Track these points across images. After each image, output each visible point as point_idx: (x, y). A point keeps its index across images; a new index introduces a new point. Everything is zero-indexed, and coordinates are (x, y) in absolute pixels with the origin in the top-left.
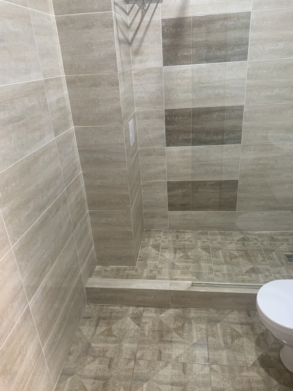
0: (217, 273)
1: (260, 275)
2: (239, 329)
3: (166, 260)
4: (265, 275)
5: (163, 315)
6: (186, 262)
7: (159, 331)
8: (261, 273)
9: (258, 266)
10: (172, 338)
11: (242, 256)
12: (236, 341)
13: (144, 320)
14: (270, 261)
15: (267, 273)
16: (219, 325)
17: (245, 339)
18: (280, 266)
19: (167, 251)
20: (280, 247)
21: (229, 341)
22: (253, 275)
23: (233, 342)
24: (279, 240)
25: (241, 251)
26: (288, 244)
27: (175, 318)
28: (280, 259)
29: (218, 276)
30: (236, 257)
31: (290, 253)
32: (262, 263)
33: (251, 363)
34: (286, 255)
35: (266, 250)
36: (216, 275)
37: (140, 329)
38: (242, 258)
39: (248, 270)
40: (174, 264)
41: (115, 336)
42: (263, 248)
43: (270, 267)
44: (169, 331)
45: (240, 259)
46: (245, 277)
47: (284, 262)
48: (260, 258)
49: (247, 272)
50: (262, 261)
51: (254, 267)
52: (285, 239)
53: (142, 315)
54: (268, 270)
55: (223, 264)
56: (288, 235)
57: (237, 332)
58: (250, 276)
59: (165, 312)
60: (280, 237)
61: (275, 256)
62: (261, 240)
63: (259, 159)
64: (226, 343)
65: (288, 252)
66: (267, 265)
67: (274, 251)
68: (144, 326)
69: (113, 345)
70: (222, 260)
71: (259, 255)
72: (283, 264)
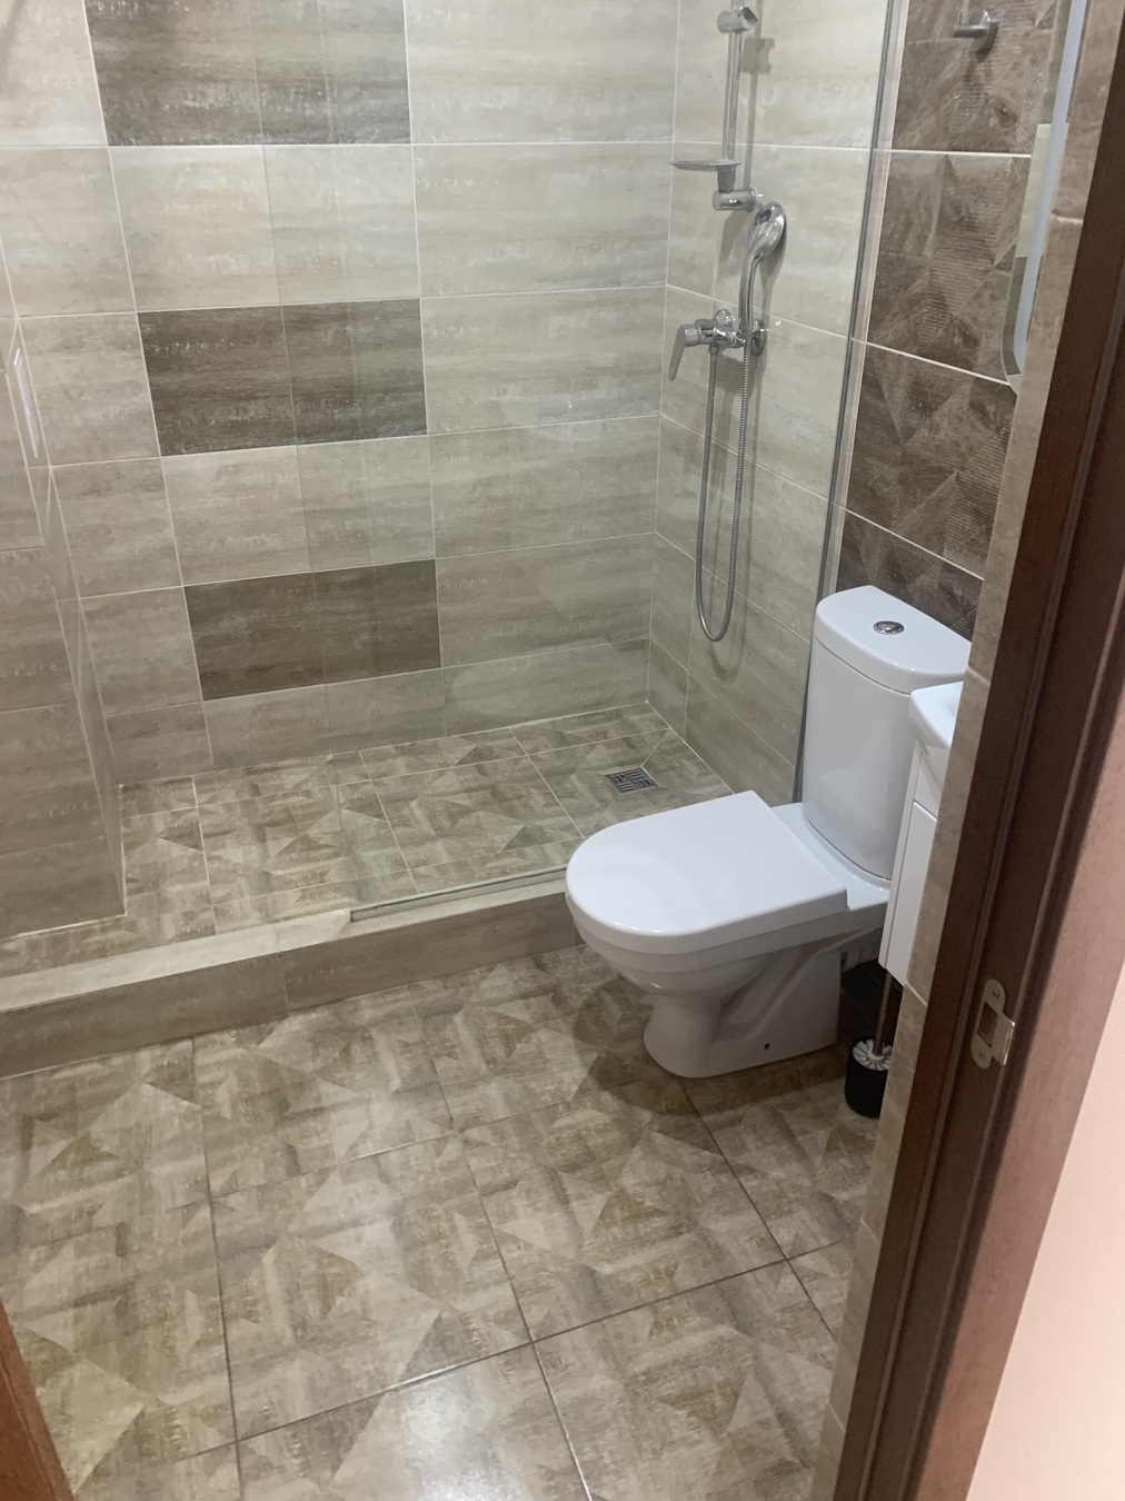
0: (422, 870)
1: (548, 847)
2: (519, 1012)
3: (235, 871)
4: (563, 844)
5: (266, 1044)
6: (309, 860)
7: (270, 1093)
8: (550, 840)
9: (539, 823)
10: (319, 1098)
11: (484, 805)
12: (518, 1046)
13: (203, 1079)
14: (568, 801)
15: (569, 837)
16: (458, 1019)
17: (543, 1035)
18: (598, 809)
19: (229, 840)
20: (589, 757)
21: (500, 1052)
22: (528, 850)
23: (510, 1051)
24: (578, 740)
25: (476, 790)
26: (608, 746)
27: (311, 1040)
28: (593, 789)
29: (425, 877)
30: (466, 811)
31: (618, 770)
32: (547, 811)
33: (575, 1089)
34: (608, 776)
35: (549, 774)
36: (416, 876)
37: (198, 1108)
38: (485, 809)
39: (512, 842)
40: (267, 874)
41: (110, 1156)
42: (541, 771)
43: (573, 817)
44: (302, 1084)
45: (481, 814)
46: (507, 861)
47: (608, 796)
48: (538, 799)
49: (508, 847)
50: (545, 806)
51: (528, 827)
52: (597, 733)
53: (193, 1065)
54: (569, 828)
55: (433, 839)
56: (603, 721)
57: (516, 1021)
58: (522, 855)
59: (274, 1033)
60: (582, 729)
61: (580, 786)
62: (529, 746)
63: (490, 482)
64: (491, 1061)
65: (611, 766)
66: (562, 814)
67: (571, 771)
68: (212, 1094)
69: (111, 1187)
70: (427, 828)
71: (533, 791)
72: (605, 803)
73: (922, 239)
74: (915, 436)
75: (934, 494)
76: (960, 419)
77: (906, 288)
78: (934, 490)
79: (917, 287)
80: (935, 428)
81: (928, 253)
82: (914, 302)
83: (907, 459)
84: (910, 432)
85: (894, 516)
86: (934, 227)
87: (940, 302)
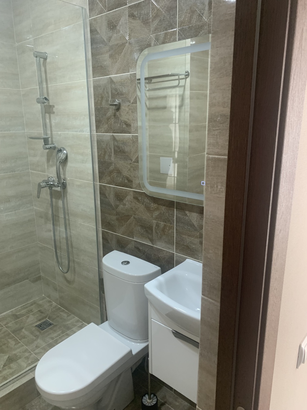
73: (110, 156)
74: (119, 207)
75: (128, 222)
76: (131, 202)
77: (108, 168)
78: (128, 221)
79: (111, 168)
80: (125, 205)
81: (113, 159)
82: (111, 172)
83: (118, 214)
84: (117, 206)
85: (117, 230)
86: (113, 153)
87: (119, 172)
